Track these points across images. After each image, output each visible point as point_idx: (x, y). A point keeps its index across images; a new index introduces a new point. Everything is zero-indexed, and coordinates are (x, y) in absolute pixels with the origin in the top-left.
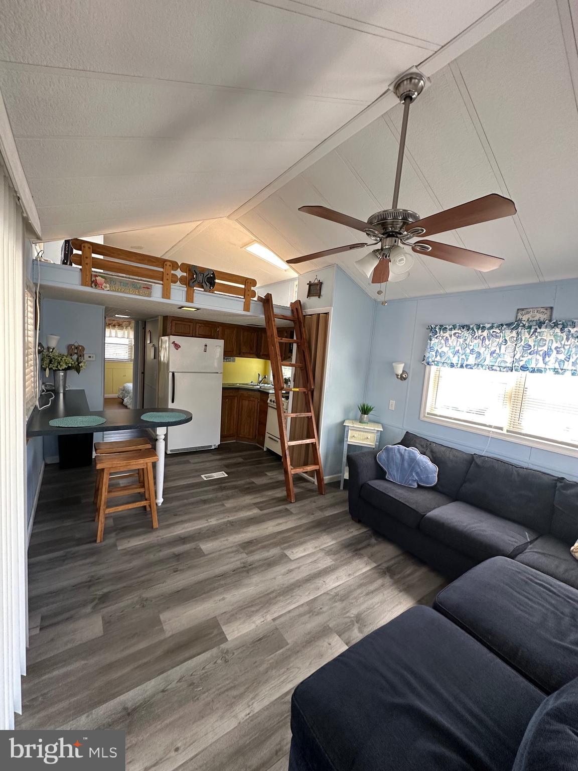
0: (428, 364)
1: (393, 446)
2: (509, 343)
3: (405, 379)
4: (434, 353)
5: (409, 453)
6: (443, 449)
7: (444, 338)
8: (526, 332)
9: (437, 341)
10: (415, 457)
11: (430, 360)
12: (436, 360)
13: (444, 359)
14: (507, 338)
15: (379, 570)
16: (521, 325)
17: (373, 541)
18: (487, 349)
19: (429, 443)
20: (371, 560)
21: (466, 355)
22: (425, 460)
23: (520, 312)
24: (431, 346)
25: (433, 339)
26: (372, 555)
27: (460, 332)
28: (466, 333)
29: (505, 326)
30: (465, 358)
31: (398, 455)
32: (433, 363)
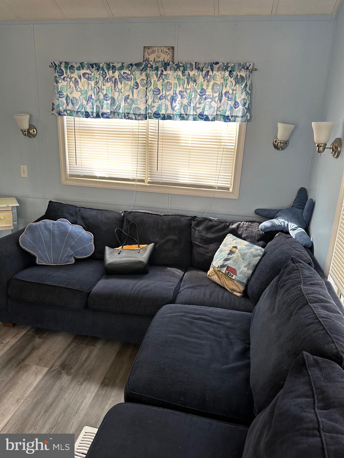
0: (59, 114)
1: (37, 223)
2: (140, 87)
3: (34, 136)
4: (64, 100)
5: (58, 227)
6: (94, 213)
7: (73, 79)
8: (154, 74)
9: (65, 83)
10: (67, 229)
11: (61, 108)
12: (68, 108)
13: (77, 107)
14: (138, 81)
15: (53, 373)
16: (149, 65)
17: (38, 340)
18: (121, 94)
19: (78, 209)
20: (41, 366)
21: (100, 102)
22: (78, 230)
23: (147, 51)
24: (59, 90)
25: (60, 81)
26: (40, 360)
27: (88, 71)
28: (96, 74)
29: (134, 67)
30: (99, 105)
31: (46, 232)
32: (65, 113)
